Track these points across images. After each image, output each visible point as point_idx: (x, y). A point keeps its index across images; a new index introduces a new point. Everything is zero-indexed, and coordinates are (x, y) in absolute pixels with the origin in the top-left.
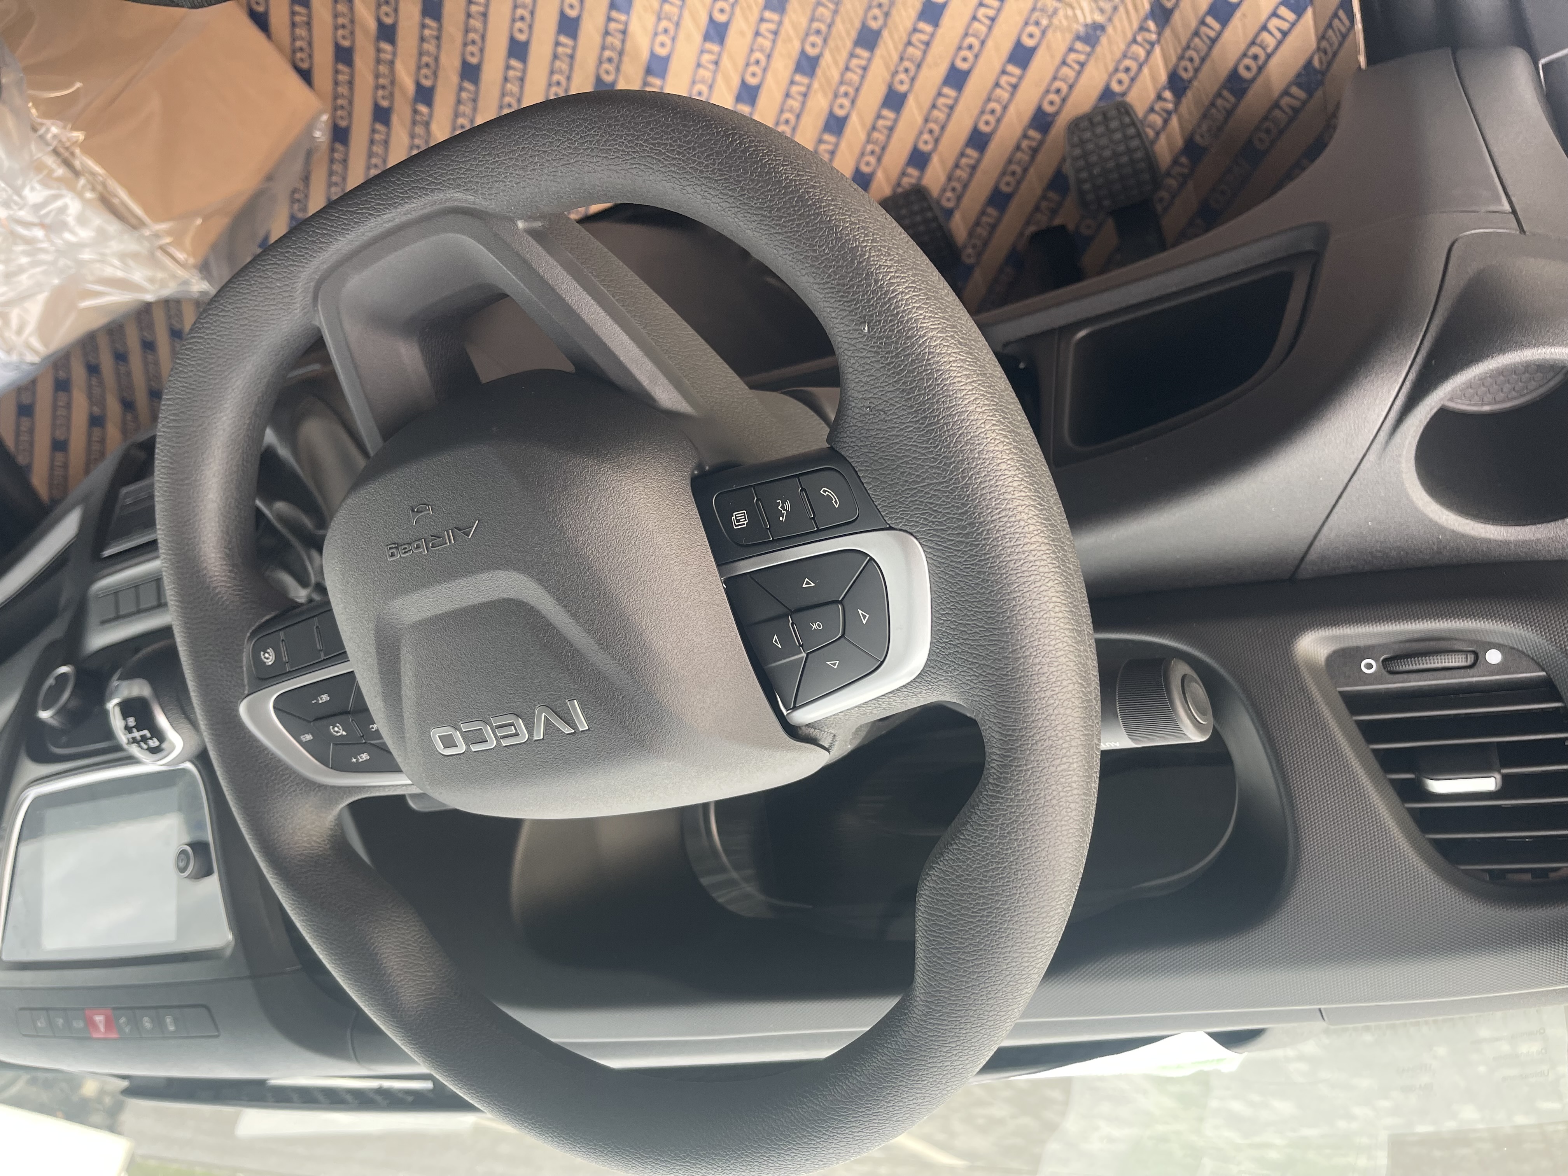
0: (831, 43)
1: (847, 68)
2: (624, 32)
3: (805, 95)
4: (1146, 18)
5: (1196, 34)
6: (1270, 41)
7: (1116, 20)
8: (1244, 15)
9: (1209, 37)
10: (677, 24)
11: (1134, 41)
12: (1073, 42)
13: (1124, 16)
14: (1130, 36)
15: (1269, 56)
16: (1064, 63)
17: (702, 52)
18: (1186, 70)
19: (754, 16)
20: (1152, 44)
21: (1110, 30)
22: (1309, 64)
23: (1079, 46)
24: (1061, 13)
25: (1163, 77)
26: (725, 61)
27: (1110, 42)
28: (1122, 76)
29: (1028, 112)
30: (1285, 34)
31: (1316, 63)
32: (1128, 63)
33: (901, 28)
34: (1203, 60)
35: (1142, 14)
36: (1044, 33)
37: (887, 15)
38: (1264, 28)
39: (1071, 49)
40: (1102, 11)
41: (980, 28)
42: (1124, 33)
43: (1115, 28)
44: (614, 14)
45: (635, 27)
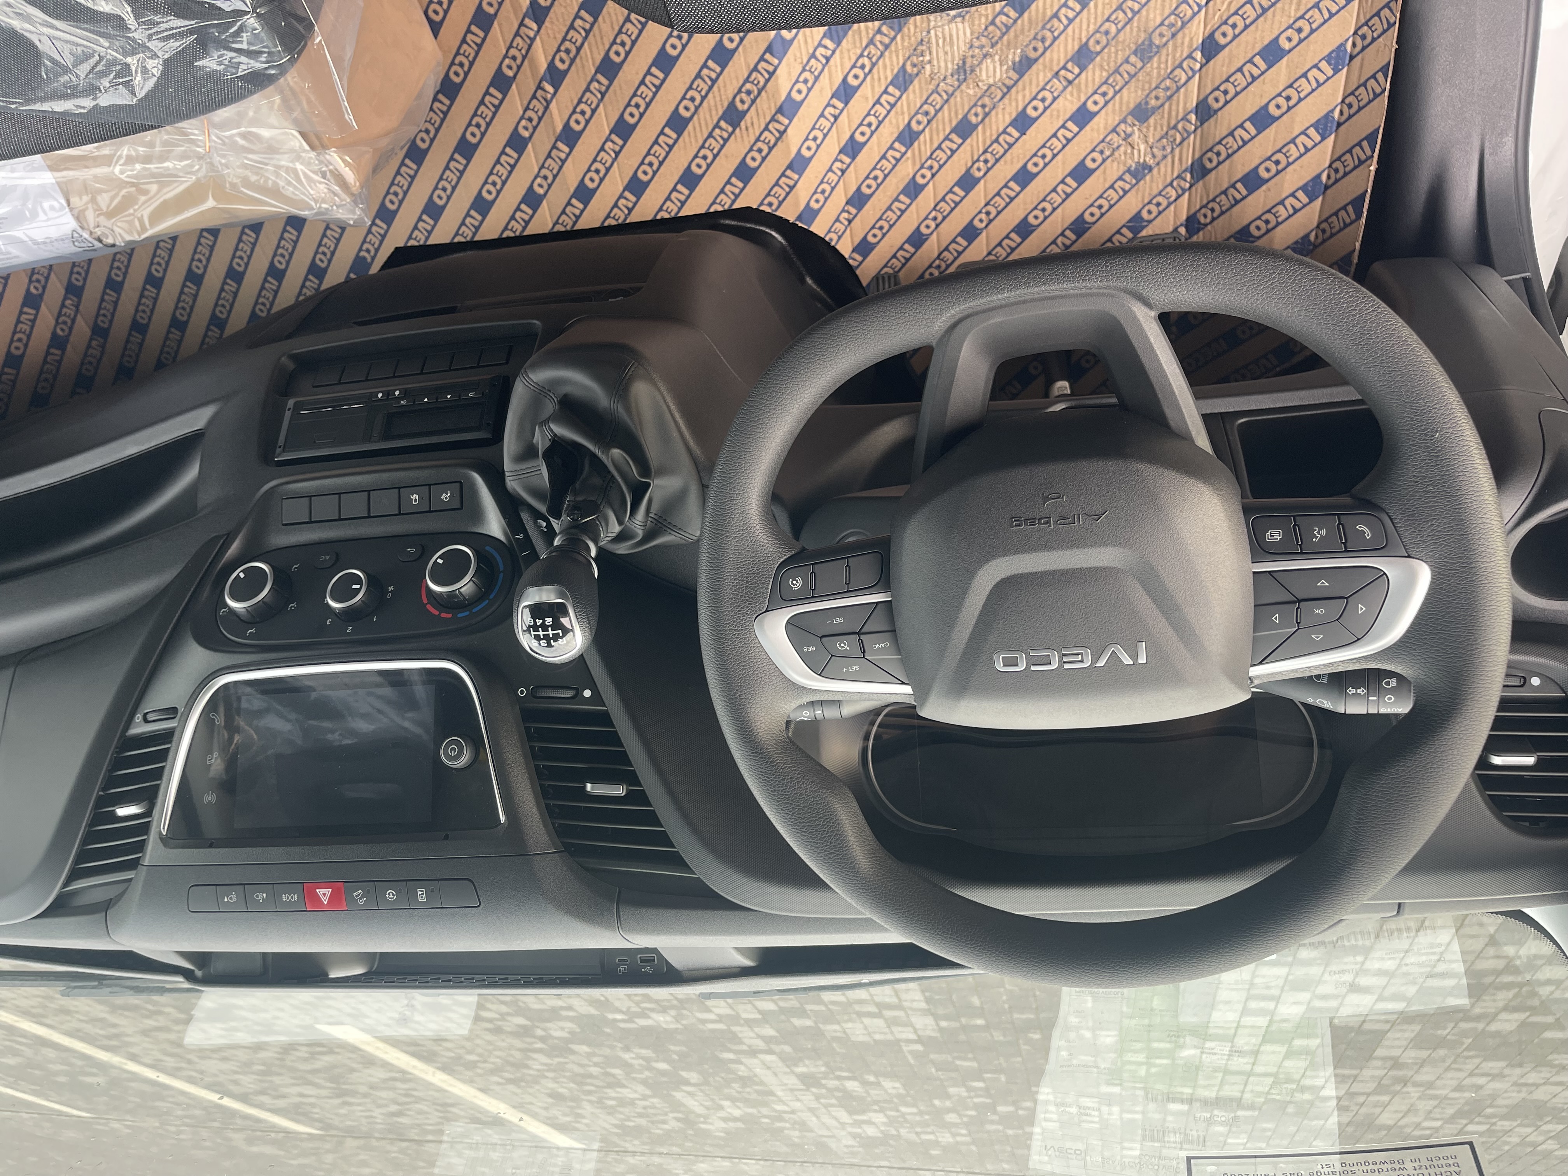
0: (934, 124)
1: (939, 147)
2: (771, 74)
3: (898, 161)
4: (1185, 170)
5: (1224, 192)
6: (1282, 212)
7: (1162, 165)
8: (1269, 190)
9: (1234, 198)
10: (817, 78)
11: (1171, 184)
12: (1124, 174)
13: (1169, 164)
14: (1169, 180)
15: (1278, 224)
16: (1112, 187)
17: (828, 105)
18: (1205, 216)
19: (879, 90)
20: (1184, 191)
21: (1155, 171)
22: (1307, 236)
23: (1127, 177)
24: (1122, 149)
25: (1184, 217)
26: (843, 118)
27: (1152, 181)
28: (1153, 208)
29: (1072, 215)
30: (1296, 211)
31: (1312, 237)
32: (1160, 199)
33: (994, 128)
34: (1223, 213)
35: (1184, 168)
36: (1104, 161)
37: (986, 115)
38: (1282, 203)
39: (1120, 178)
40: (1154, 156)
41: (1057, 144)
42: (1165, 176)
43: (1159, 170)
44: (768, 56)
45: (781, 72)
